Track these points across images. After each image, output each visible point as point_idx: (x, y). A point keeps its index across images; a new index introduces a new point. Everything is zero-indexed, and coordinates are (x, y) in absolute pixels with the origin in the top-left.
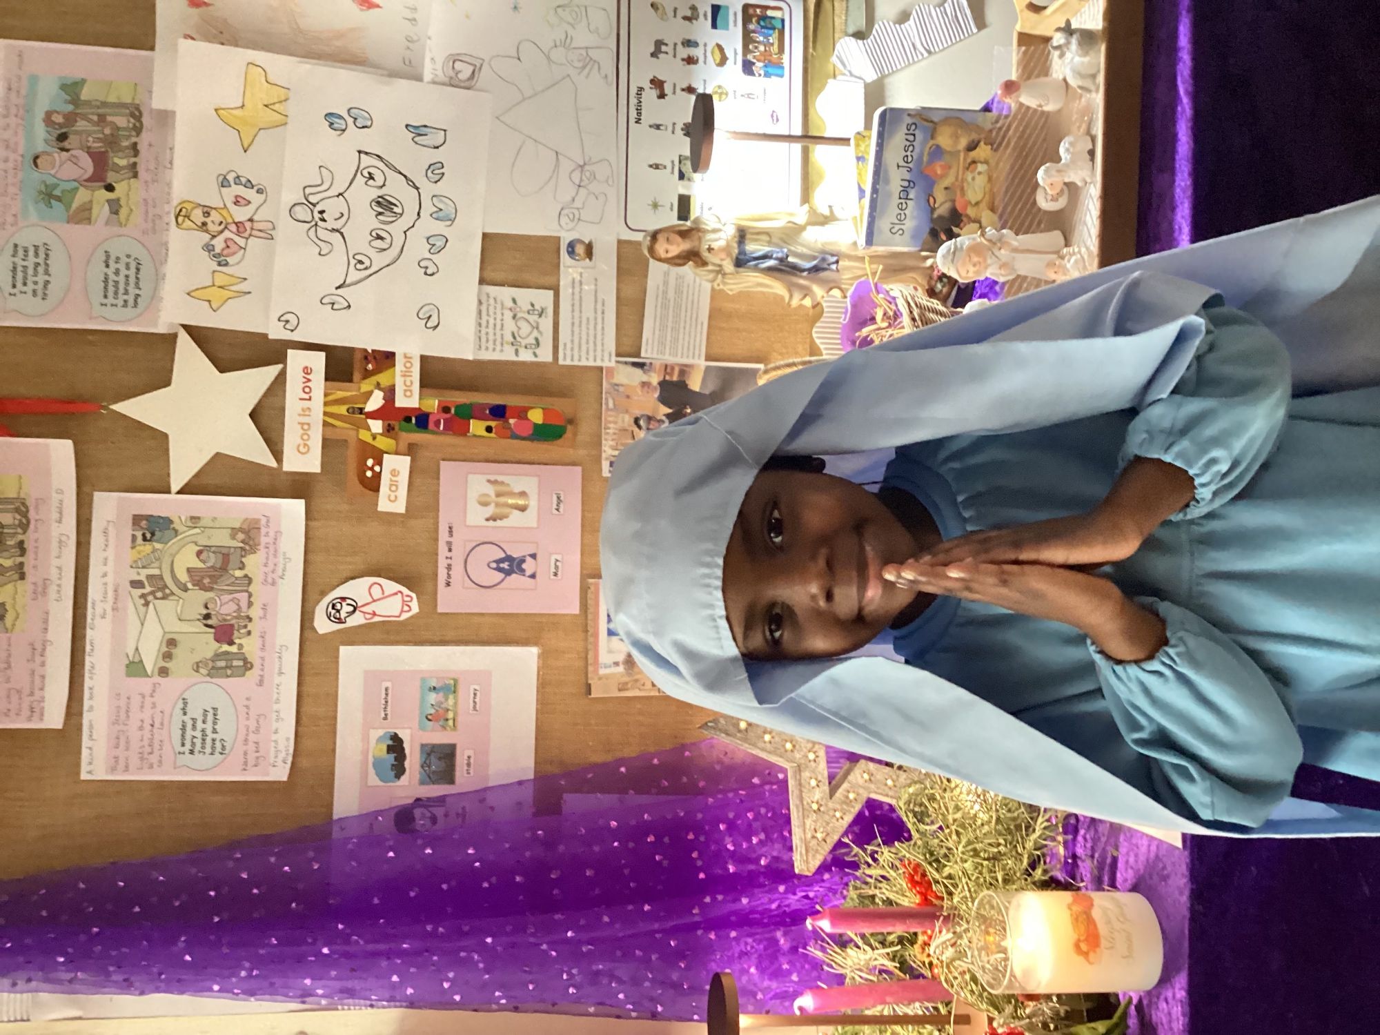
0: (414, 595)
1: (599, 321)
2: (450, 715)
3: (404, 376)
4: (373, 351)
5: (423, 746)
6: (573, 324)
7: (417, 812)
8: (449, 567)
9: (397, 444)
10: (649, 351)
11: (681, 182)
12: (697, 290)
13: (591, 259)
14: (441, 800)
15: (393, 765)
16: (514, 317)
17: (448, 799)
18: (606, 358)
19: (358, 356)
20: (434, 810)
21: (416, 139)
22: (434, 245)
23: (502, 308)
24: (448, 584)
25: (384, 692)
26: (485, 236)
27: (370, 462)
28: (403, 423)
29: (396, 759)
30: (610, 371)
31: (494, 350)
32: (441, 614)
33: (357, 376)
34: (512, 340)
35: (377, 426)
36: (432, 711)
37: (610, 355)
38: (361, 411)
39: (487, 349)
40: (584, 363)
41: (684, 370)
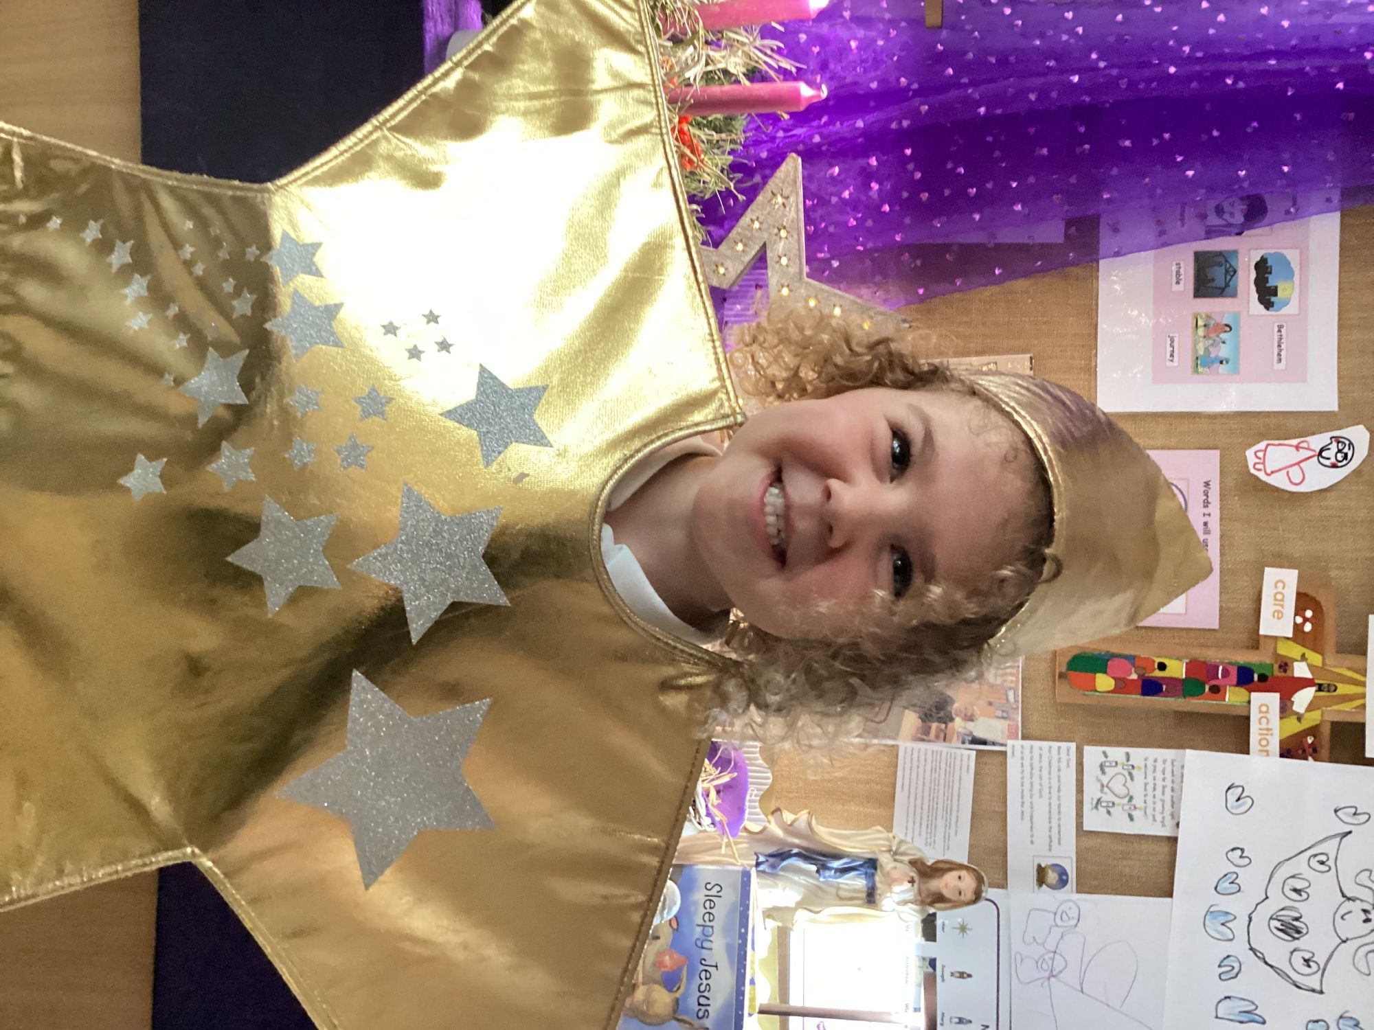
0: (1252, 471)
1: (1027, 794)
2: (1201, 332)
3: (1268, 729)
4: (1306, 759)
5: (1234, 295)
6: (1059, 790)
7: (1239, 219)
8: (1206, 504)
9: (1275, 649)
10: (965, 759)
11: (934, 956)
12: (910, 830)
13: (1039, 866)
14: (1210, 233)
15: (1270, 273)
16: (1131, 798)
17: (1203, 234)
18: (1018, 749)
19: (1325, 752)
20: (1220, 222)
21: (1254, 1007)
22: (1232, 883)
23: (1145, 809)
24: (1207, 484)
25: (1283, 357)
26: (1170, 895)
27: (1308, 627)
28: (1268, 674)
29: (1267, 280)
30: (1012, 736)
31: (1156, 761)
32: (1215, 448)
33: (1326, 731)
34: (1134, 772)
35: (1301, 670)
36: (1223, 336)
37: (1013, 753)
38: (1320, 688)
39: (1164, 762)
40: (1045, 744)
41: (923, 735)
